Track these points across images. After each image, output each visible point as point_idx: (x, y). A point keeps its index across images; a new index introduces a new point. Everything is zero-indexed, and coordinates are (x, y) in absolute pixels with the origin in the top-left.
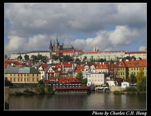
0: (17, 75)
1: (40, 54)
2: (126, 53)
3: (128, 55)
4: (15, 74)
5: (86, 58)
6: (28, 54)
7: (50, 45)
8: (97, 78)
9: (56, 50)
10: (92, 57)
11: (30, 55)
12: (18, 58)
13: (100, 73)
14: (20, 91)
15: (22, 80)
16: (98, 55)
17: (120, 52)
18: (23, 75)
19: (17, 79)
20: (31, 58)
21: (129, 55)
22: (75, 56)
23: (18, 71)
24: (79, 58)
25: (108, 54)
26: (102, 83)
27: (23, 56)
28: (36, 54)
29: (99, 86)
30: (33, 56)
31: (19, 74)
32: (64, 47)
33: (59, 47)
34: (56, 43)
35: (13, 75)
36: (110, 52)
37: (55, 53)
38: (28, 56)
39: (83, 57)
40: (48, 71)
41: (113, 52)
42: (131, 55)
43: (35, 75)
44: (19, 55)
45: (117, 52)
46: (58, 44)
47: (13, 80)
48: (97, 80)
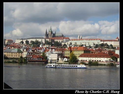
0: (10, 53)
1: (37, 40)
2: (101, 41)
3: (102, 42)
4: (9, 52)
5: (71, 44)
6: (28, 40)
7: (46, 33)
8: (54, 56)
9: (50, 37)
10: (76, 43)
11: (30, 40)
12: (20, 43)
13: (56, 53)
14: (10, 61)
15: (13, 56)
16: (81, 41)
17: (97, 39)
18: (14, 53)
19: (10, 56)
20: (30, 43)
21: (104, 42)
22: (63, 42)
23: (11, 51)
24: (66, 43)
25: (88, 41)
26: (56, 59)
27: (24, 41)
28: (34, 40)
29: (54, 60)
30: (32, 42)
31: (11, 53)
32: (56, 35)
33: (52, 35)
34: (50, 32)
35: (8, 53)
36: (89, 40)
37: (48, 40)
38: (28, 41)
39: (69, 43)
40: (30, 52)
41: (92, 40)
42: (105, 42)
43: (20, 54)
44: (22, 40)
45: (94, 40)
46: (52, 32)
47: (8, 56)
48: (54, 57)
